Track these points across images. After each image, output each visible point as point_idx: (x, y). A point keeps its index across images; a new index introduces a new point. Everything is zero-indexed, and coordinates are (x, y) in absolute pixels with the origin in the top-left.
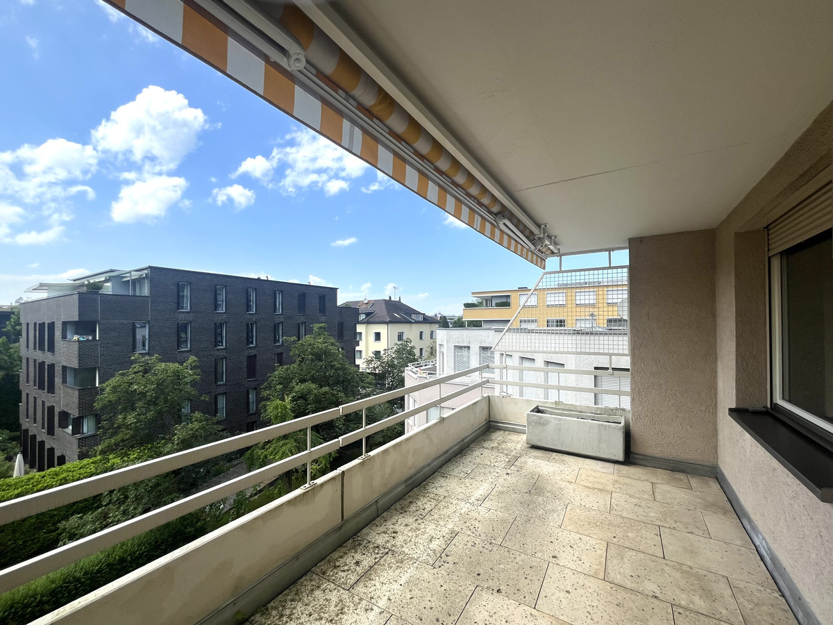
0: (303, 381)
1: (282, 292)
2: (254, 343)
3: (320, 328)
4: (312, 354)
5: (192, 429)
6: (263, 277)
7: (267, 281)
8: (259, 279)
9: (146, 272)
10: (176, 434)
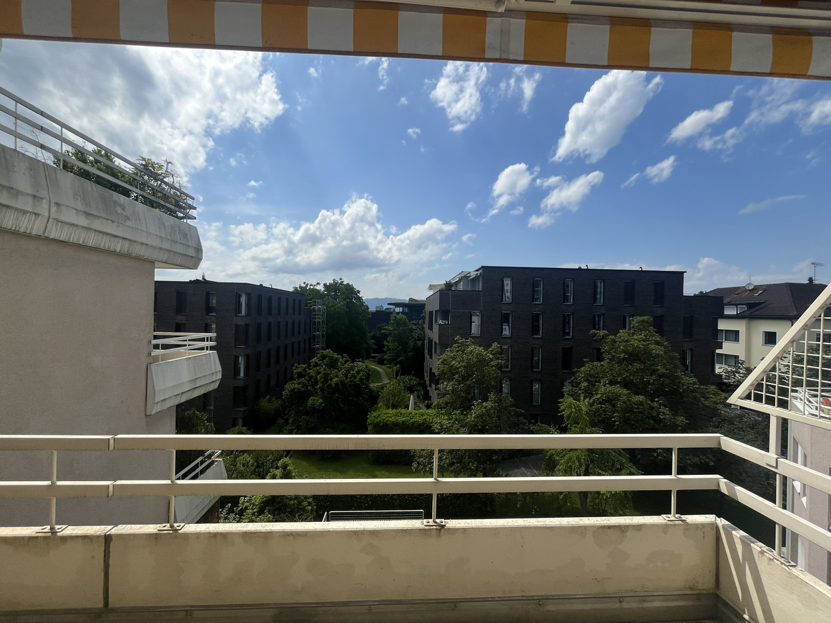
0: (612, 383)
1: (604, 281)
2: (571, 334)
3: (643, 321)
4: (624, 352)
5: (485, 408)
6: (584, 267)
7: (587, 270)
8: (580, 269)
9: (480, 271)
10: (472, 409)
